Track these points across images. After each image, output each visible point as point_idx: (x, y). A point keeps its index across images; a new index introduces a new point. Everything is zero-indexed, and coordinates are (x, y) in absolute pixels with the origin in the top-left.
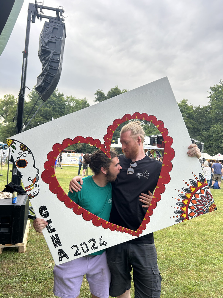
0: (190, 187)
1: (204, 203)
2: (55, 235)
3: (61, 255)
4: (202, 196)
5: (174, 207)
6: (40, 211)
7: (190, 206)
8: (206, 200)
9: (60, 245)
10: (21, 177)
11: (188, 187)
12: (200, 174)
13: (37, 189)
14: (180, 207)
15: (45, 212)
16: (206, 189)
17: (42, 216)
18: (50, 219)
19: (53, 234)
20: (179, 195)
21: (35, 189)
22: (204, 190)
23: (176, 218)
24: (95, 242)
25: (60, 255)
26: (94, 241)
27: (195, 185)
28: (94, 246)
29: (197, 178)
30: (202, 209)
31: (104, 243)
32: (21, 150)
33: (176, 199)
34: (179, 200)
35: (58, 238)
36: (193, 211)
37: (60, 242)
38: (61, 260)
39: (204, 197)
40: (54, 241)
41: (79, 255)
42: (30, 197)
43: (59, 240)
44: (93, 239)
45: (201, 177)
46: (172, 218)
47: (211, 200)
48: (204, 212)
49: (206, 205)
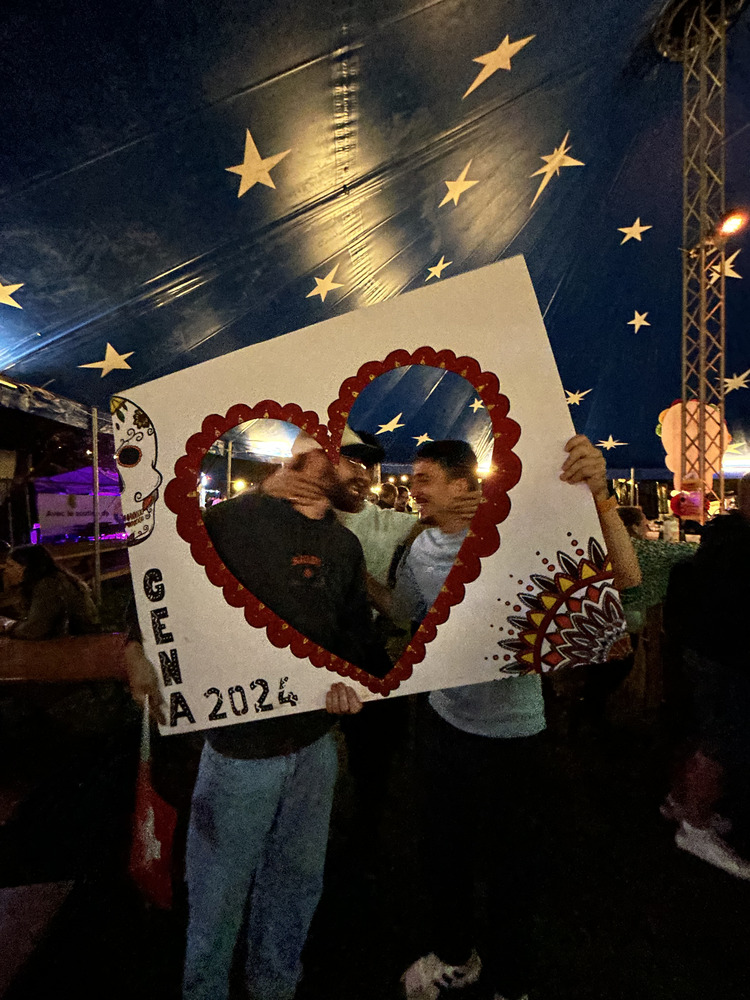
0: (558, 576)
1: (594, 631)
2: (171, 651)
3: (176, 708)
4: (590, 609)
5: (501, 629)
6: (145, 581)
7: (551, 634)
8: (600, 620)
9: (179, 681)
11: (551, 575)
12: (592, 539)
13: (149, 522)
14: (517, 631)
15: (156, 587)
16: (606, 589)
17: (147, 594)
18: (166, 608)
19: (167, 648)
20: (518, 595)
21: (146, 522)
22: (600, 590)
23: (502, 662)
24: (268, 689)
25: (174, 708)
26: (263, 686)
27: (573, 571)
28: (264, 700)
29: (580, 552)
30: (586, 649)
31: (290, 696)
32: (134, 424)
33: (508, 604)
34: (517, 608)
35: (177, 662)
36: (557, 648)
37: (179, 674)
38: (174, 724)
39: (597, 611)
40: (166, 667)
41: (220, 718)
42: (131, 542)
43: (178, 666)
44: (262, 681)
45: (595, 549)
46: (490, 658)
47: (620, 625)
48: (592, 656)
49: (602, 636)
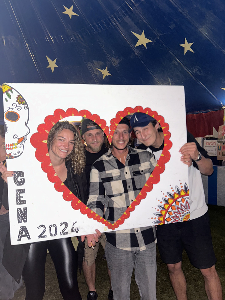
0: (175, 193)
1: (181, 212)
2: (24, 208)
3: (22, 233)
4: (181, 205)
5: (155, 209)
6: (15, 176)
8: (184, 209)
9: (25, 221)
10: (6, 131)
11: (173, 193)
12: (186, 183)
13: (21, 150)
14: (160, 210)
15: (20, 179)
16: (187, 199)
17: (15, 182)
18: (24, 189)
19: (22, 207)
20: (162, 198)
21: (18, 149)
22: (185, 199)
23: (154, 220)
24: (67, 226)
26: (65, 225)
27: (179, 193)
28: (65, 230)
29: (182, 187)
30: (178, 217)
31: (76, 229)
32: (17, 101)
33: (159, 201)
34: (161, 202)
35: (26, 213)
36: (170, 216)
37: (26, 218)
38: (19, 240)
39: (183, 206)
40: (20, 215)
41: (43, 237)
42: (9, 157)
43: (26, 215)
44: (65, 223)
45: (186, 186)
46: (150, 218)
47: (188, 210)
48: (179, 219)
49: (183, 213)
